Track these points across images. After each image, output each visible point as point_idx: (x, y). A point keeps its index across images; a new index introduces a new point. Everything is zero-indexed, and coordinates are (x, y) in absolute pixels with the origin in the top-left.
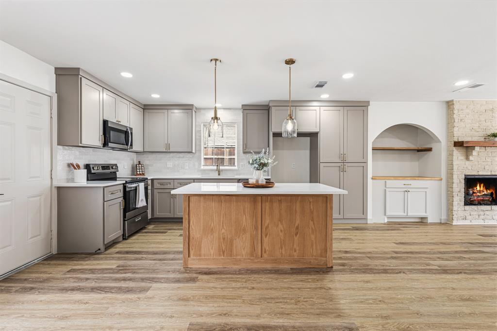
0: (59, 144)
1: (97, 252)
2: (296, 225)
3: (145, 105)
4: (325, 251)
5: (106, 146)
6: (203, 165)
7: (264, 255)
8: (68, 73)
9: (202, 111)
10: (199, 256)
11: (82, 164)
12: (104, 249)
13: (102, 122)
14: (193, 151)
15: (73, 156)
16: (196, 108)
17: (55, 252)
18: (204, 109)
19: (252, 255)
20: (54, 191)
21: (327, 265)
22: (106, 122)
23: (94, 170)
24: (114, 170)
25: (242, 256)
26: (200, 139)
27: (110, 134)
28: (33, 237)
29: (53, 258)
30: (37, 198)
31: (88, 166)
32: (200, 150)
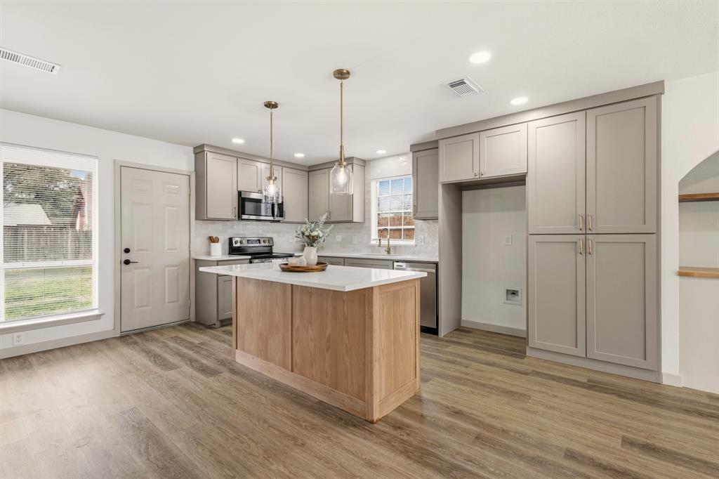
0: (196, 219)
1: (210, 327)
2: (328, 334)
3: (310, 167)
4: (364, 391)
5: (240, 218)
6: (374, 240)
7: (295, 369)
8: (199, 151)
9: (372, 164)
10: (243, 350)
11: (223, 238)
12: (218, 324)
13: (236, 194)
14: (354, 221)
15: (213, 230)
16: (364, 161)
17: (193, 319)
18: (374, 160)
19: (284, 365)
20: (193, 263)
21: (364, 415)
22: (240, 193)
23: (236, 243)
24: (267, 244)
25: (275, 364)
26: (370, 203)
27: (245, 205)
28: (169, 302)
29: (186, 325)
30: (176, 268)
31: (231, 240)
32: (370, 219)
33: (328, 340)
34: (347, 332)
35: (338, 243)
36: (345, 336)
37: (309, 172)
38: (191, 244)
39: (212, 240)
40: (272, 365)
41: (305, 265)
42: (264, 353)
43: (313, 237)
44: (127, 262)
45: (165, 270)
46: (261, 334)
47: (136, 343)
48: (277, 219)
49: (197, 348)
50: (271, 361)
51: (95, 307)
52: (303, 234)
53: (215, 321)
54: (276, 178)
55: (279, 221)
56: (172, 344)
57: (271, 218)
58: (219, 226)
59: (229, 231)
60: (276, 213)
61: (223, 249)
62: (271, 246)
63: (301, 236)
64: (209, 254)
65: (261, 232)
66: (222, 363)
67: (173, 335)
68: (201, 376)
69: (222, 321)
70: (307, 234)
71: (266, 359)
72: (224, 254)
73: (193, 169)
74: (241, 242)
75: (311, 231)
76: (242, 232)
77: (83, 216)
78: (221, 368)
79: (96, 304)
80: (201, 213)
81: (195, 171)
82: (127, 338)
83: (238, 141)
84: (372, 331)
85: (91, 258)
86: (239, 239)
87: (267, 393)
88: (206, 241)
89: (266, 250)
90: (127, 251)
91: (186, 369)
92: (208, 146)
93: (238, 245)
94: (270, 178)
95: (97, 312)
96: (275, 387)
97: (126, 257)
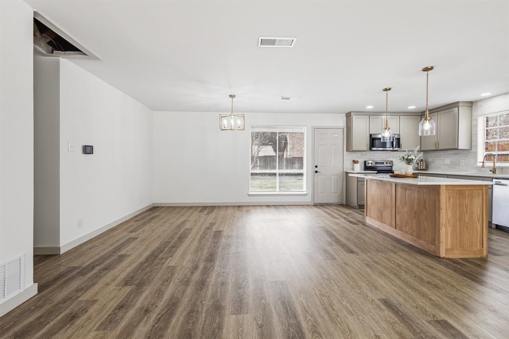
0: (347, 151)
1: (353, 208)
2: (415, 210)
3: (422, 113)
4: (435, 241)
5: (371, 149)
6: (480, 162)
7: (397, 228)
8: (348, 116)
9: (479, 104)
10: (370, 217)
11: (361, 161)
12: (357, 207)
13: (368, 136)
14: (459, 148)
15: (355, 156)
16: (472, 103)
17: (345, 203)
18: (481, 100)
19: (391, 226)
20: (345, 174)
21: (435, 253)
22: (371, 135)
23: (368, 164)
24: (388, 165)
25: (386, 224)
26: (476, 134)
27: (374, 142)
28: (334, 193)
29: (342, 205)
30: (336, 176)
31: (365, 162)
32: (476, 146)
33: (415, 213)
34: (425, 209)
35: (446, 165)
36: (425, 211)
37: (421, 116)
38: (344, 165)
39: (355, 162)
40: (384, 225)
41: (404, 174)
42: (381, 219)
43: (410, 159)
44: (316, 172)
45: (331, 177)
46: (379, 209)
47: (320, 208)
48: (396, 149)
49: (348, 214)
50: (384, 223)
51: (304, 190)
52: (403, 157)
53: (356, 205)
54: (389, 128)
55: (397, 151)
56: (335, 211)
57: (392, 149)
58: (358, 154)
59: (364, 157)
60: (394, 146)
61: (361, 166)
62: (391, 166)
63: (402, 159)
64: (353, 169)
65: (384, 157)
66: (359, 221)
67: (336, 208)
68: (350, 224)
69: (359, 205)
70: (405, 158)
71: (382, 222)
72: (361, 170)
73: (345, 125)
74: (371, 164)
75: (408, 156)
76: (372, 158)
77: (287, 151)
78: (359, 223)
79: (305, 189)
80: (349, 148)
81: (346, 125)
82: (316, 205)
83: (370, 107)
84: (439, 209)
85: (303, 169)
86: (370, 162)
87: (381, 235)
88: (352, 163)
89: (389, 168)
90: (316, 167)
91: (343, 220)
92: (353, 112)
93: (370, 165)
94: (386, 128)
95: (305, 193)
96: (386, 234)
97: (316, 169)
